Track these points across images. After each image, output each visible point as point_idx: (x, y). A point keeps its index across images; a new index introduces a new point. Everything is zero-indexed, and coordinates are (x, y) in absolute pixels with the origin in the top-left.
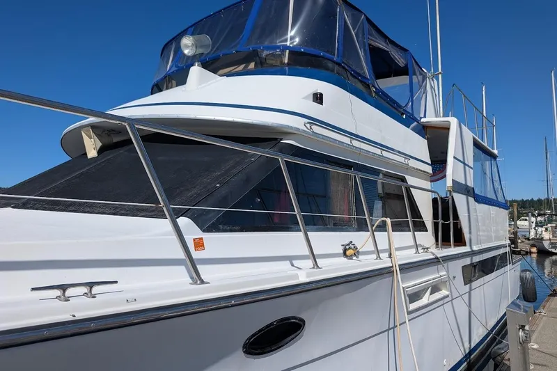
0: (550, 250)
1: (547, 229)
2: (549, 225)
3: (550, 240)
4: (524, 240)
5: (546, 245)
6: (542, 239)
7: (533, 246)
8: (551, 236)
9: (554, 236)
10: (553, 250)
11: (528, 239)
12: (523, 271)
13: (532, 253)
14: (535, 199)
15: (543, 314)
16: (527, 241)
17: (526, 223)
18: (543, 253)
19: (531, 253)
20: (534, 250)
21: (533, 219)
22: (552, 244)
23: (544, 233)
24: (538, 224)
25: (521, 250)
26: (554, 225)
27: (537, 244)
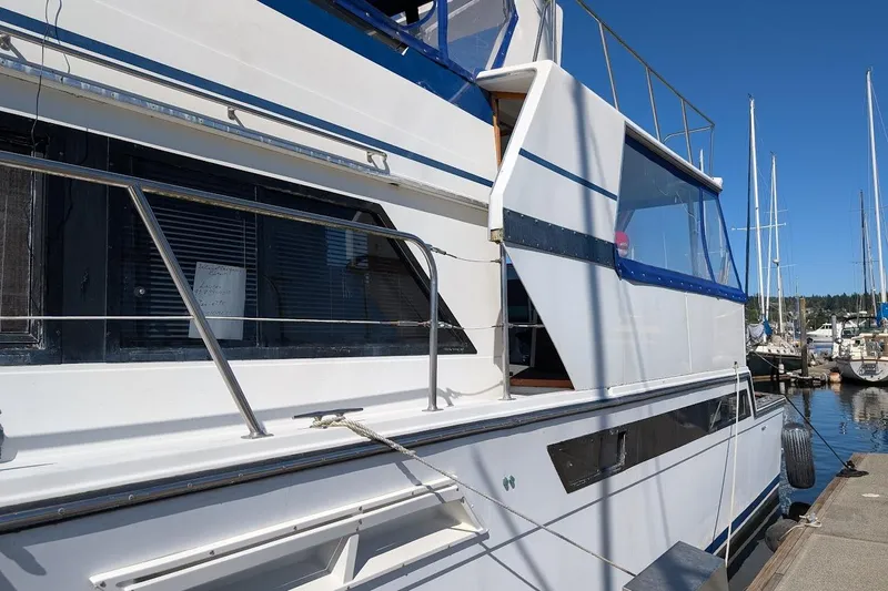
0: (863, 377)
1: (858, 342)
2: (862, 335)
3: (862, 360)
4: (822, 361)
5: (856, 368)
6: (849, 359)
7: (835, 370)
8: (865, 353)
9: (869, 354)
10: (869, 378)
11: (830, 359)
12: (790, 426)
13: (833, 382)
14: (849, 294)
15: (812, 524)
16: (827, 363)
17: (828, 332)
18: (852, 383)
19: (830, 382)
20: (836, 377)
21: (839, 326)
22: (865, 366)
23: (852, 349)
24: (847, 334)
25: (813, 379)
26: (871, 335)
27: (840, 367)
